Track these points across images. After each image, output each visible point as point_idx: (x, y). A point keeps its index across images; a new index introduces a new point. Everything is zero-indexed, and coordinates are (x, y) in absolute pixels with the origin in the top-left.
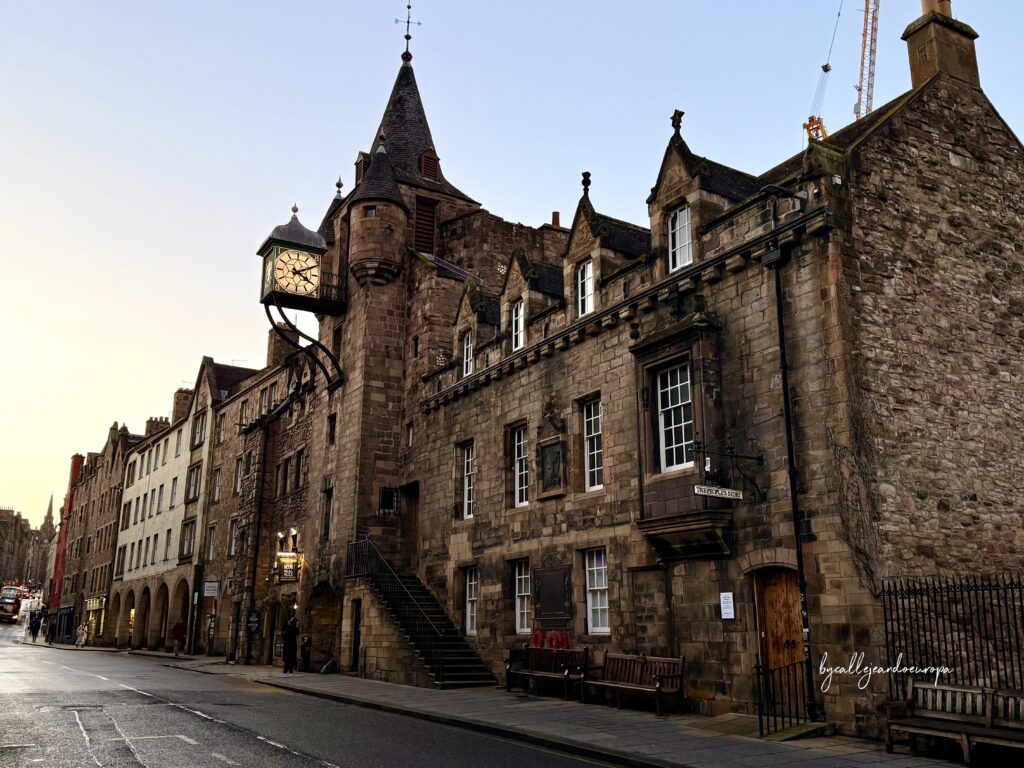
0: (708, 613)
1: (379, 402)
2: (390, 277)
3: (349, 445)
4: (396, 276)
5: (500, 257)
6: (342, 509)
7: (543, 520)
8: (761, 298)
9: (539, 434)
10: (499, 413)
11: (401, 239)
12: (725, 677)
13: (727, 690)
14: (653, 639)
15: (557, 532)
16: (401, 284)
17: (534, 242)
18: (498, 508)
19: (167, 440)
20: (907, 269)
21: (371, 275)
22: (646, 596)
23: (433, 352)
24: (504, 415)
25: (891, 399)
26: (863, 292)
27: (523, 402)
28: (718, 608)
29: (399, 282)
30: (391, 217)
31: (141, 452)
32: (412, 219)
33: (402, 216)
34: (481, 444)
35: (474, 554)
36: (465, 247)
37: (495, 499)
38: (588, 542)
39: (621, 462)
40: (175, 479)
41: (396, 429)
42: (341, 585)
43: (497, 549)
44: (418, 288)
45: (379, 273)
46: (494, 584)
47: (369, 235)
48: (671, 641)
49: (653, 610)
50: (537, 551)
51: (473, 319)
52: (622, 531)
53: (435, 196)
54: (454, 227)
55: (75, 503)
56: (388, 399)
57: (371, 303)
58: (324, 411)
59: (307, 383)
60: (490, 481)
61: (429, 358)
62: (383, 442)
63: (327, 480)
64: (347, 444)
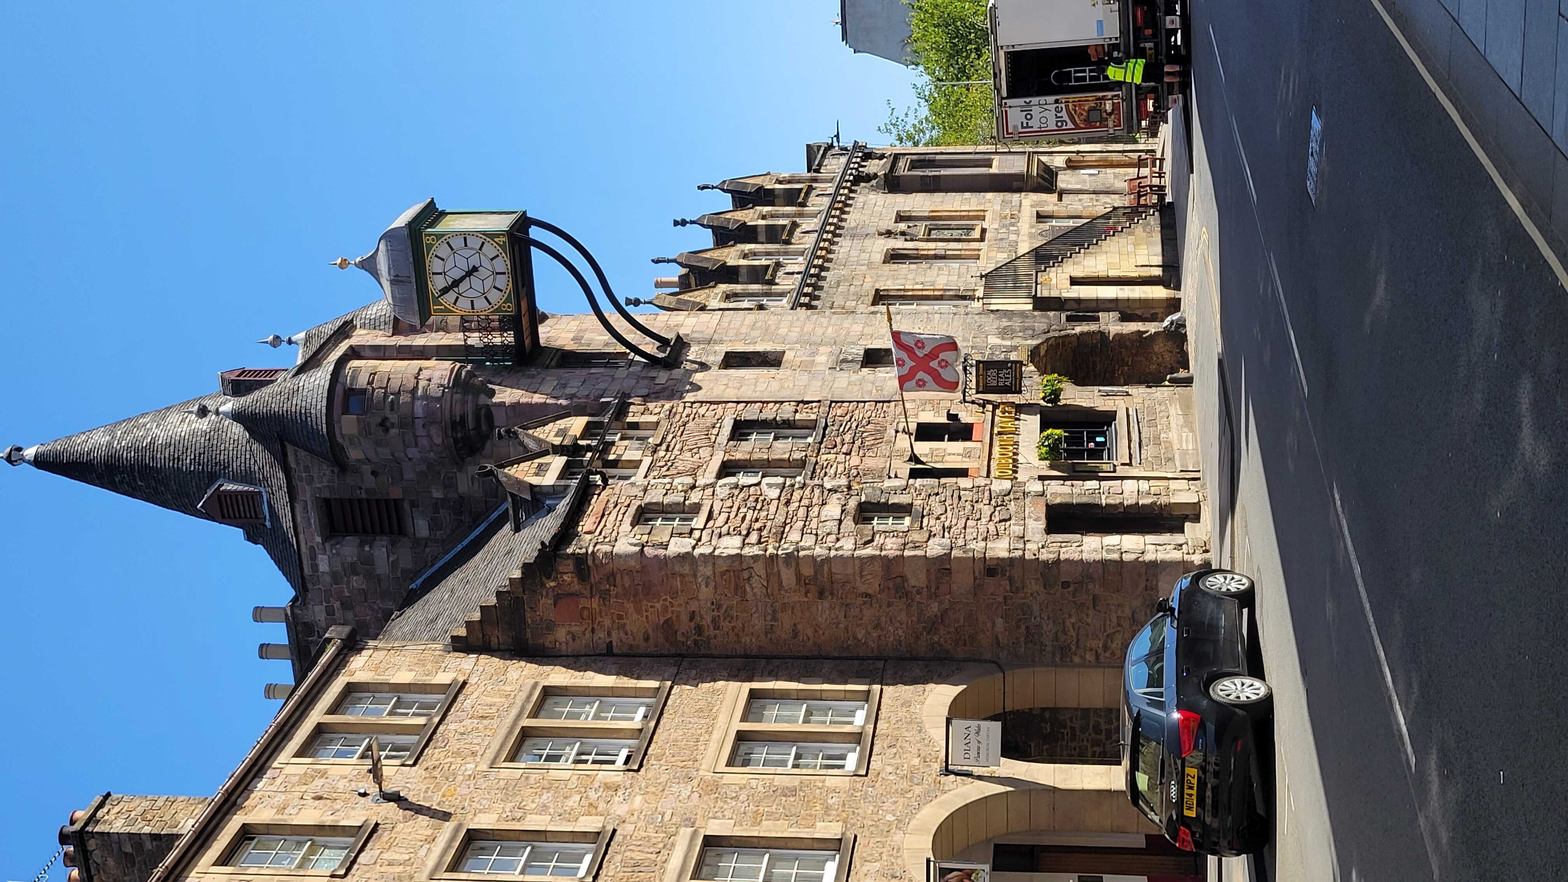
24: (869, 263)
63: (845, 361)
64: (805, 330)
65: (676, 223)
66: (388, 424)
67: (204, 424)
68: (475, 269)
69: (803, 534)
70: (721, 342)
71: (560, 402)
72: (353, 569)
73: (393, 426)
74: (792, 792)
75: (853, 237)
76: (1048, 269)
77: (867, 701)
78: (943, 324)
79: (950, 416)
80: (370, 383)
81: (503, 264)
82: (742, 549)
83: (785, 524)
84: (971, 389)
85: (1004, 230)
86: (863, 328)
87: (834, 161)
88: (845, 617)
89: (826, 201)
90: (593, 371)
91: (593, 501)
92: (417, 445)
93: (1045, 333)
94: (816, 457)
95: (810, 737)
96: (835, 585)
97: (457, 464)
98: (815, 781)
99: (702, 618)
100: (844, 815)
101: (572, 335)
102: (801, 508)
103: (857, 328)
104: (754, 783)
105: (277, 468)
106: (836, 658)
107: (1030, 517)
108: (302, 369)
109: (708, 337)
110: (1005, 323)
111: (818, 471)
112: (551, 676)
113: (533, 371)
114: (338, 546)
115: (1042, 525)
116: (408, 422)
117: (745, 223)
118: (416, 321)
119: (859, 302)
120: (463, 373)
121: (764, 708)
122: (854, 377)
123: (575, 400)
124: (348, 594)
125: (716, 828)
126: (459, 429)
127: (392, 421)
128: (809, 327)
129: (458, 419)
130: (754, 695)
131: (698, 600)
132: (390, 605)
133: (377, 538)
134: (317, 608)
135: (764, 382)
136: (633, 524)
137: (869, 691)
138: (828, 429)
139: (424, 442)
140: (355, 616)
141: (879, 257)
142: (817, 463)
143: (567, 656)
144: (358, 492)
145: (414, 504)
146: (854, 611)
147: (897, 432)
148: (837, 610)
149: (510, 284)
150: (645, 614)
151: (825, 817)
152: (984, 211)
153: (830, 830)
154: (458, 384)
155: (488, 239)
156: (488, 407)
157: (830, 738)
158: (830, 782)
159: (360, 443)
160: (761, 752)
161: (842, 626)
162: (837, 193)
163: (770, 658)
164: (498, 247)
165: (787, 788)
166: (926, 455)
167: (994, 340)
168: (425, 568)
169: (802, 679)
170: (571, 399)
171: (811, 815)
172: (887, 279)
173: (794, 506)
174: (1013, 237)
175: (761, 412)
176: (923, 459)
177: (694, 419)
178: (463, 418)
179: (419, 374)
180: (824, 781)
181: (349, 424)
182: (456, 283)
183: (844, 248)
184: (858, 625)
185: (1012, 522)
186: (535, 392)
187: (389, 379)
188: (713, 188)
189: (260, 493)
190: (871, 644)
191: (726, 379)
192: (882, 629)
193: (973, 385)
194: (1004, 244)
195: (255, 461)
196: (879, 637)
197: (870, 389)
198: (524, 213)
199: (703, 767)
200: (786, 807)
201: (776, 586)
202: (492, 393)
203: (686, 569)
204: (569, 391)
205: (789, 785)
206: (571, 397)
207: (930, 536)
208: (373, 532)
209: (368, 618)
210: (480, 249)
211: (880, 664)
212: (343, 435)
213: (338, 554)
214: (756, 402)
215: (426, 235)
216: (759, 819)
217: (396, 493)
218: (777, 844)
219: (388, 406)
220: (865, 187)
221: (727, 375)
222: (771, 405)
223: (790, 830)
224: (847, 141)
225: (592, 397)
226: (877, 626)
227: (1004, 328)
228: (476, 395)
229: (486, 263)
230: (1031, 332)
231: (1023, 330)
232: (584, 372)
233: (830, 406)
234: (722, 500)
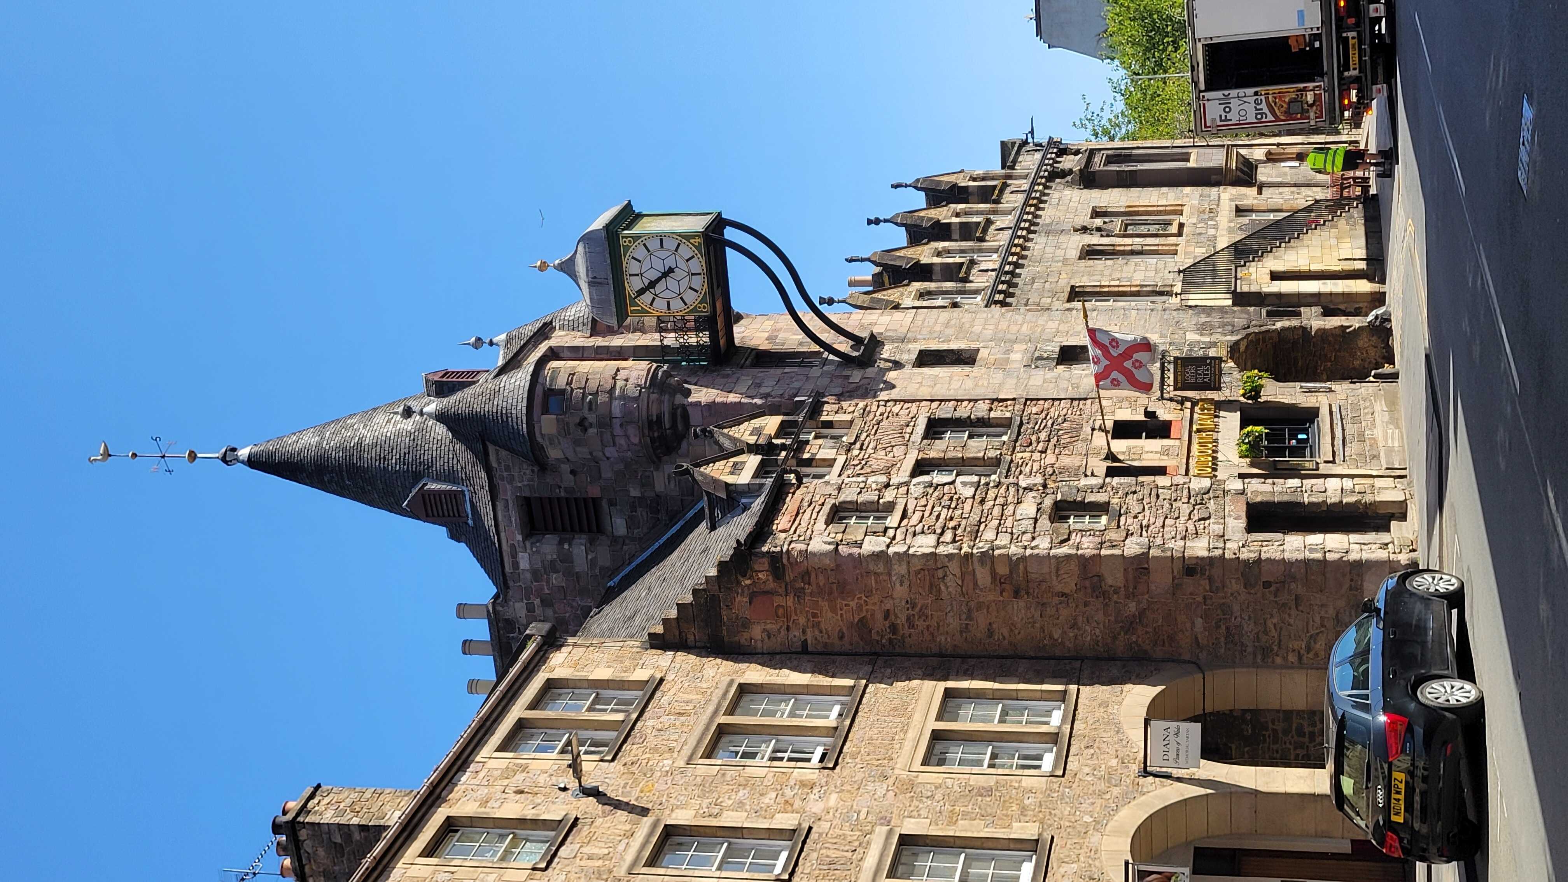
15: (1216, 227)
24: (1064, 259)
63: (1040, 358)
64: (1000, 327)
65: (870, 222)
66: (586, 424)
67: (408, 425)
68: (671, 270)
69: (998, 533)
70: (915, 340)
71: (754, 401)
72: (552, 567)
73: (591, 425)
74: (988, 791)
75: (1048, 233)
76: (1247, 264)
77: (1064, 701)
78: (1140, 320)
79: (1147, 413)
80: (569, 384)
81: (698, 265)
82: (936, 547)
83: (980, 523)
84: (1169, 386)
85: (1202, 225)
86: (1059, 325)
87: (1029, 158)
88: (1041, 616)
89: (1021, 197)
90: (787, 370)
91: (788, 499)
92: (614, 444)
93: (1245, 328)
94: (1011, 455)
95: (1006, 737)
96: (1030, 585)
97: (654, 462)
98: (1011, 781)
99: (896, 617)
100: (1041, 815)
101: (766, 335)
102: (996, 507)
103: (1052, 325)
104: (949, 782)
105: (479, 467)
106: (1032, 658)
107: (1230, 516)
108: (503, 370)
109: (902, 335)
110: (1203, 318)
111: (1013, 469)
112: (747, 673)
113: (728, 371)
114: (538, 544)
115: (1242, 523)
116: (606, 422)
117: (939, 221)
118: (614, 322)
119: (1055, 299)
120: (660, 373)
121: (959, 707)
122: (1050, 375)
123: (769, 399)
124: (547, 591)
125: (911, 827)
126: (655, 428)
127: (590, 420)
128: (1003, 325)
129: (655, 419)
130: (949, 694)
131: (893, 599)
132: (589, 602)
133: (576, 536)
134: (518, 605)
135: (959, 380)
136: (828, 523)
137: (1065, 691)
138: (1024, 427)
139: (622, 441)
140: (555, 612)
141: (1074, 253)
142: (1012, 461)
143: (763, 654)
144: (557, 490)
145: (612, 503)
146: (1050, 611)
147: (1093, 429)
148: (1032, 610)
149: (706, 285)
150: (840, 612)
151: (1022, 817)
152: (1182, 205)
153: (1027, 830)
154: (655, 383)
155: (684, 241)
156: (684, 407)
157: (1026, 738)
158: (1026, 782)
159: (559, 443)
160: (957, 752)
161: (1038, 625)
162: (1031, 190)
163: (964, 657)
164: (694, 249)
165: (983, 788)
166: (1124, 453)
167: (1192, 336)
168: (623, 566)
169: (998, 679)
170: (766, 398)
171: (1007, 816)
172: (1083, 276)
173: (988, 504)
174: (1211, 232)
175: (955, 410)
176: (1121, 457)
177: (888, 417)
178: (659, 418)
179: (616, 374)
180: (1020, 781)
181: (548, 424)
182: (652, 284)
183: (1039, 244)
184: (1055, 625)
185: (1212, 520)
186: (730, 392)
187: (587, 380)
188: (907, 186)
189: (463, 492)
190: (1067, 643)
191: (920, 377)
192: (1079, 629)
193: (1171, 382)
194: (1202, 238)
195: (458, 461)
196: (1076, 637)
197: (1065, 386)
198: (719, 214)
199: (898, 766)
200: (982, 806)
201: (971, 586)
202: (688, 393)
203: (881, 568)
204: (763, 390)
205: (985, 785)
206: (765, 396)
207: (1127, 535)
208: (573, 530)
209: (567, 615)
210: (676, 250)
211: (1077, 664)
212: (543, 435)
213: (538, 552)
214: (950, 400)
215: (623, 237)
216: (955, 819)
217: (594, 491)
218: (972, 844)
219: (586, 406)
220: (1060, 183)
221: (921, 373)
222: (965, 403)
223: (986, 830)
224: (1042, 137)
225: (786, 396)
226: (1074, 626)
227: (1203, 324)
228: (673, 395)
229: (682, 264)
230: (1230, 328)
231: (1223, 325)
232: (779, 371)
233: (1025, 404)
234: (916, 499)
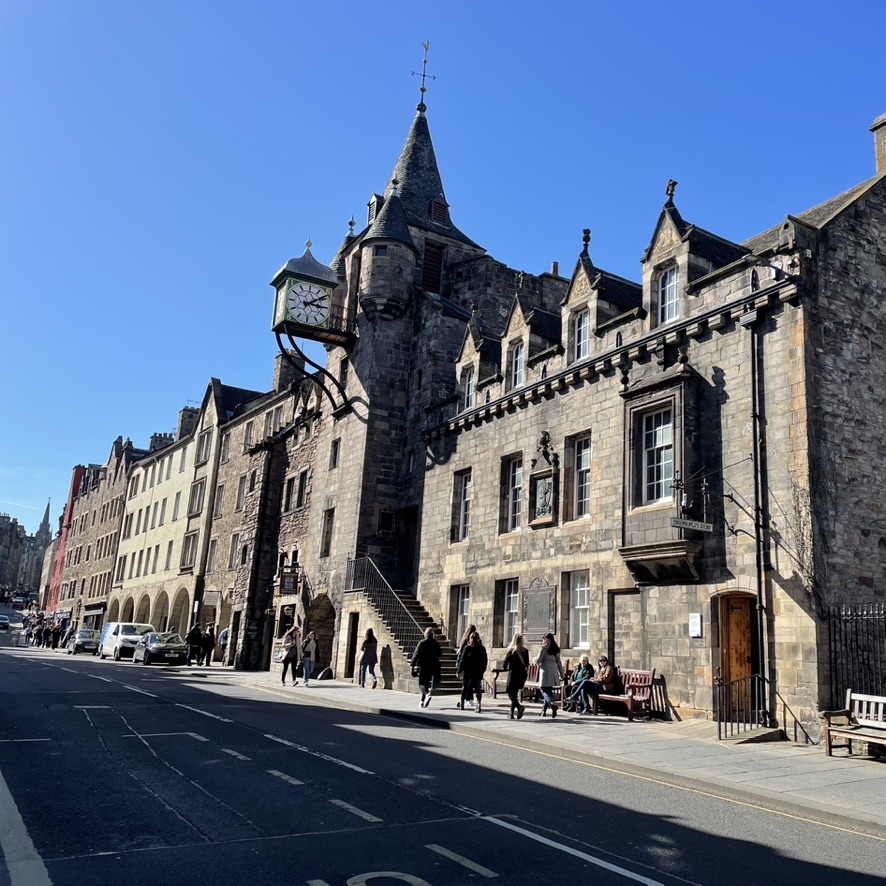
0: (677, 632)
1: (382, 430)
2: (398, 313)
3: (352, 469)
4: (403, 313)
5: (501, 300)
6: (343, 528)
7: (534, 545)
8: (738, 354)
9: (533, 466)
10: (496, 445)
11: (410, 279)
12: (689, 687)
13: (691, 699)
14: (628, 653)
15: (545, 556)
16: (408, 320)
17: (534, 289)
18: (492, 532)
19: (171, 457)
20: (864, 336)
21: (381, 310)
22: (623, 615)
23: (436, 386)
24: (501, 447)
25: (844, 449)
26: (825, 353)
27: (520, 436)
28: (686, 627)
29: (405, 319)
30: (401, 257)
31: (146, 467)
32: (421, 259)
33: (411, 256)
34: (478, 473)
35: (466, 574)
36: (470, 288)
37: (489, 524)
38: (574, 566)
39: (606, 495)
40: (178, 494)
41: (397, 455)
42: (339, 597)
43: (489, 571)
44: (424, 325)
45: (387, 309)
46: (484, 601)
47: (380, 273)
48: (643, 656)
49: (630, 627)
50: (526, 572)
51: (476, 358)
52: (604, 557)
53: (443, 239)
54: (460, 270)
55: (75, 512)
56: (392, 427)
57: (379, 336)
58: (329, 435)
59: (312, 409)
60: (484, 506)
61: (432, 390)
62: (385, 467)
63: (329, 500)
86: (348, 499)
103: (348, 496)
122: (321, 510)
138: (300, 512)
147: (296, 542)
172: (481, 470)
175: (310, 478)
177: (311, 450)
221: (329, 448)
227: (340, 577)
230: (335, 592)
233: (308, 508)
